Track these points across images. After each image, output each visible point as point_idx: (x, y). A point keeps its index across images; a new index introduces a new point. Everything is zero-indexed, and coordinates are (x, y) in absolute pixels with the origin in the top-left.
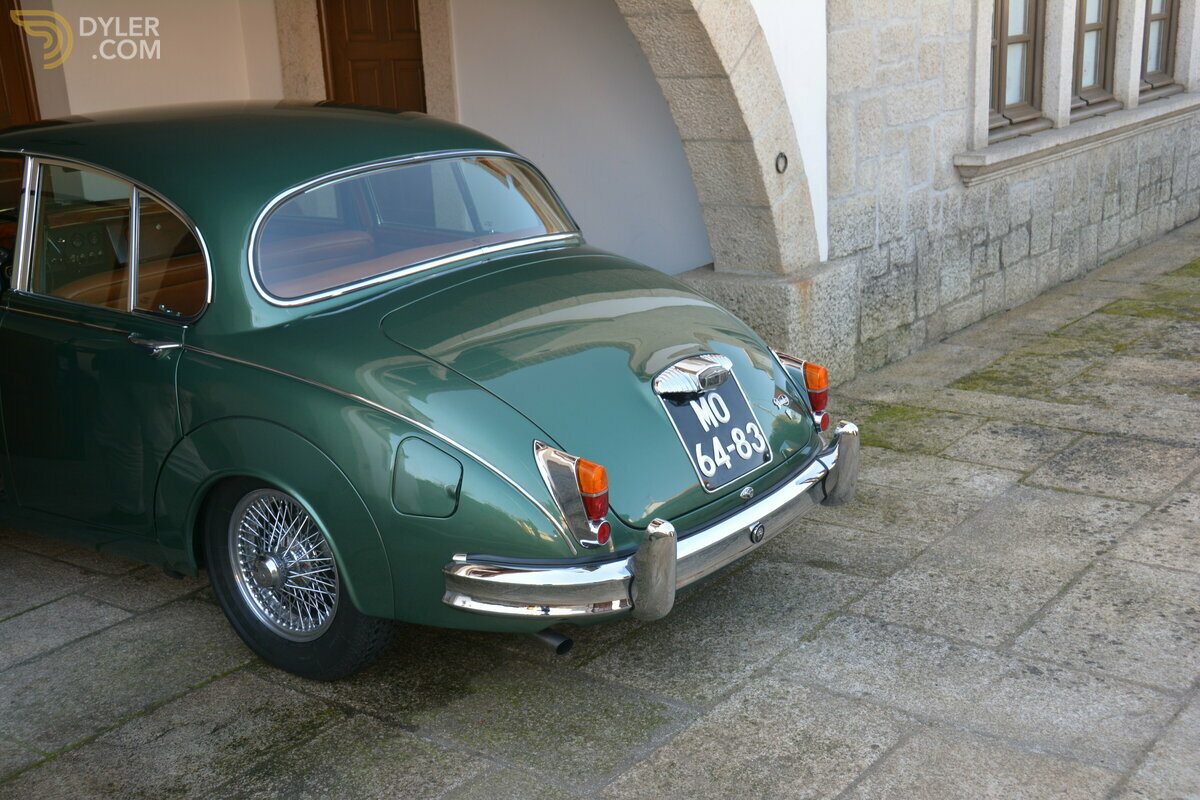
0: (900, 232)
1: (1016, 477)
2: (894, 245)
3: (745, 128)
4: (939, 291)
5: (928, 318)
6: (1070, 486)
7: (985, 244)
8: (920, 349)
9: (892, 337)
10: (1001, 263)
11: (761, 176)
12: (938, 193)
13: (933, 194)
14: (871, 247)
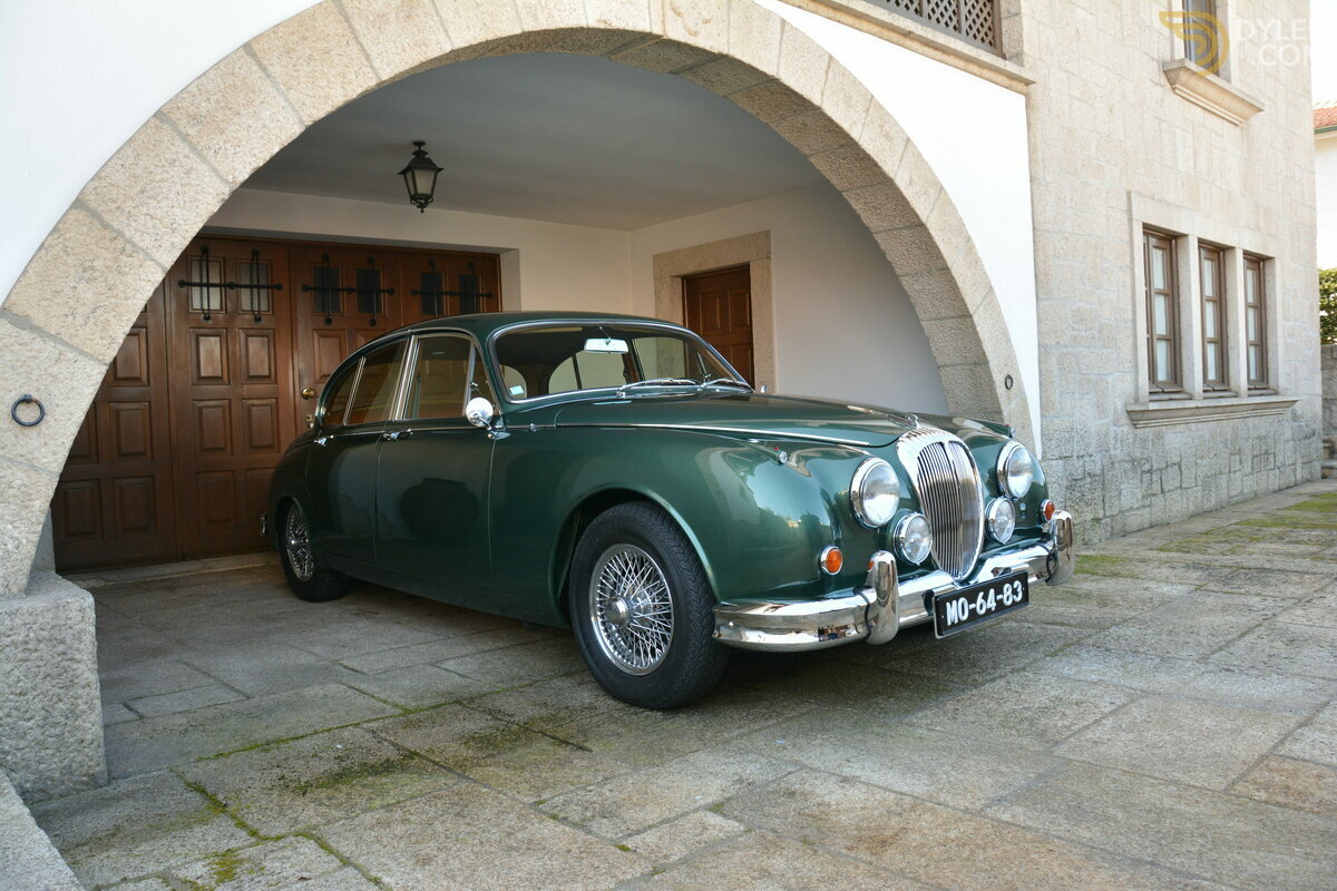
0: (1091, 450)
1: (1193, 588)
2: (1087, 459)
3: (984, 353)
4: (1120, 499)
5: (1112, 517)
6: (1235, 591)
7: (1150, 471)
8: (1107, 539)
9: (1087, 526)
10: (1162, 489)
11: (995, 389)
12: (1116, 428)
13: (1113, 428)
14: (1071, 457)
